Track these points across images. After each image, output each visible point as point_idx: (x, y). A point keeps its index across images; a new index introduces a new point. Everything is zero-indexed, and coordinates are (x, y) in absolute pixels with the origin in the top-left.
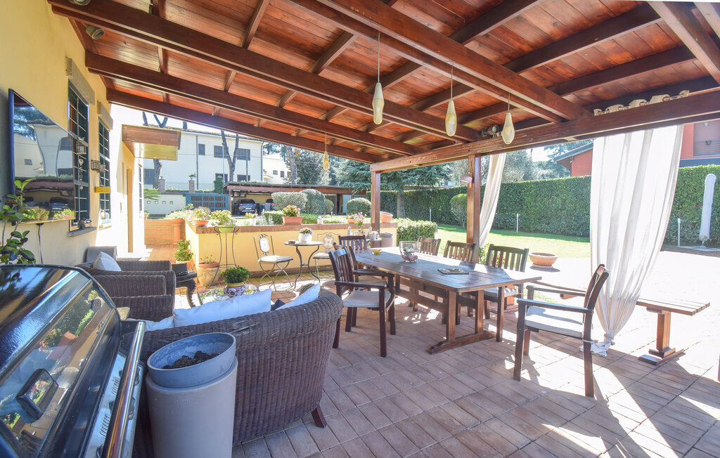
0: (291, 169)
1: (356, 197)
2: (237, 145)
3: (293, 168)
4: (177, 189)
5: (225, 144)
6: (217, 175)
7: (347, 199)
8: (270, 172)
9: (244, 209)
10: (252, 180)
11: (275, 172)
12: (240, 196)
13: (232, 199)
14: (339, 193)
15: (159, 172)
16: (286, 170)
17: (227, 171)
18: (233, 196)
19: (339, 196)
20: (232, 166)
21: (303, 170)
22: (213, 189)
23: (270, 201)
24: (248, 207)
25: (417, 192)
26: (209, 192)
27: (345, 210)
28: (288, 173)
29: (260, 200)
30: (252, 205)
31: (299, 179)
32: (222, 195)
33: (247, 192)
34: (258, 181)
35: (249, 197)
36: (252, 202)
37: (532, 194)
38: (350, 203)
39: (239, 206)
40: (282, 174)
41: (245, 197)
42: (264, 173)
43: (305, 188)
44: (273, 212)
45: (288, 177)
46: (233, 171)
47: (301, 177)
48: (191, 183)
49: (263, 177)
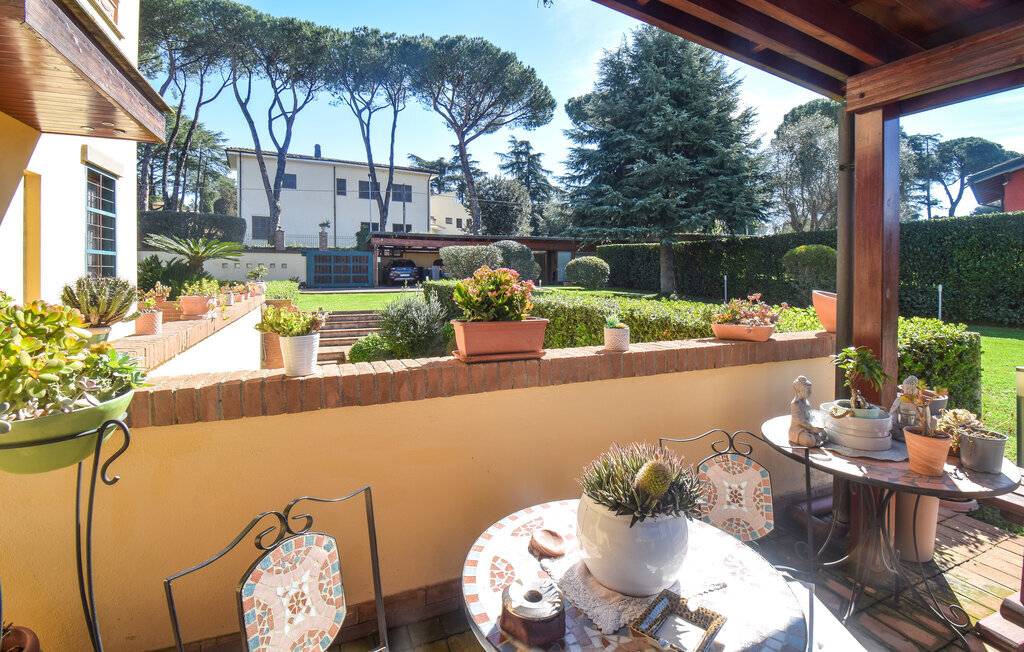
0: (472, 214)
1: (583, 255)
2: (391, 178)
3: (475, 211)
4: (302, 246)
5: (374, 178)
6: (362, 223)
7: (565, 259)
8: (441, 221)
9: (399, 276)
10: (414, 231)
11: (449, 221)
12: (393, 256)
13: (379, 260)
14: (551, 248)
15: (277, 219)
16: (465, 216)
17: (377, 219)
18: (382, 256)
19: (552, 255)
20: (384, 211)
21: (490, 215)
22: (355, 245)
23: (439, 263)
24: (404, 274)
25: (693, 245)
26: (348, 250)
27: (561, 276)
28: (469, 221)
29: (423, 261)
30: (410, 270)
31: (485, 228)
32: (365, 254)
33: (403, 248)
34: (423, 232)
35: (407, 257)
36: (410, 264)
37: (973, 244)
38: (572, 265)
39: (390, 271)
40: (459, 222)
41: (401, 256)
42: (431, 222)
43: (496, 240)
44: (443, 283)
45: (468, 226)
46: (385, 217)
47: (488, 226)
48: (323, 237)
49: (431, 227)
